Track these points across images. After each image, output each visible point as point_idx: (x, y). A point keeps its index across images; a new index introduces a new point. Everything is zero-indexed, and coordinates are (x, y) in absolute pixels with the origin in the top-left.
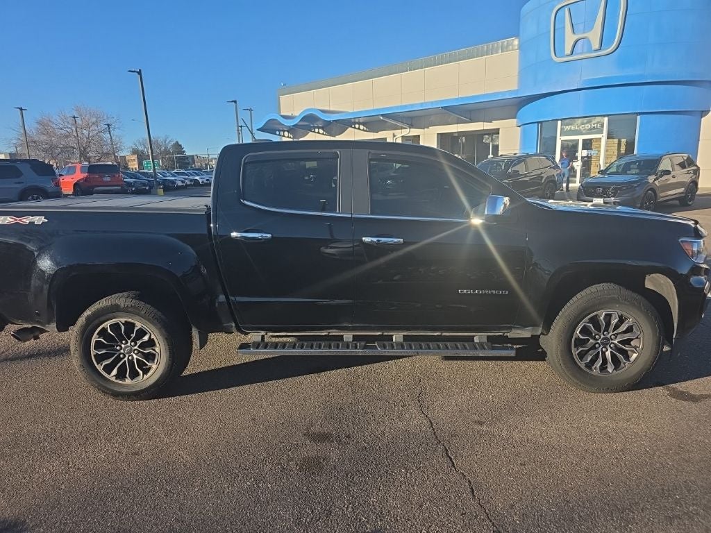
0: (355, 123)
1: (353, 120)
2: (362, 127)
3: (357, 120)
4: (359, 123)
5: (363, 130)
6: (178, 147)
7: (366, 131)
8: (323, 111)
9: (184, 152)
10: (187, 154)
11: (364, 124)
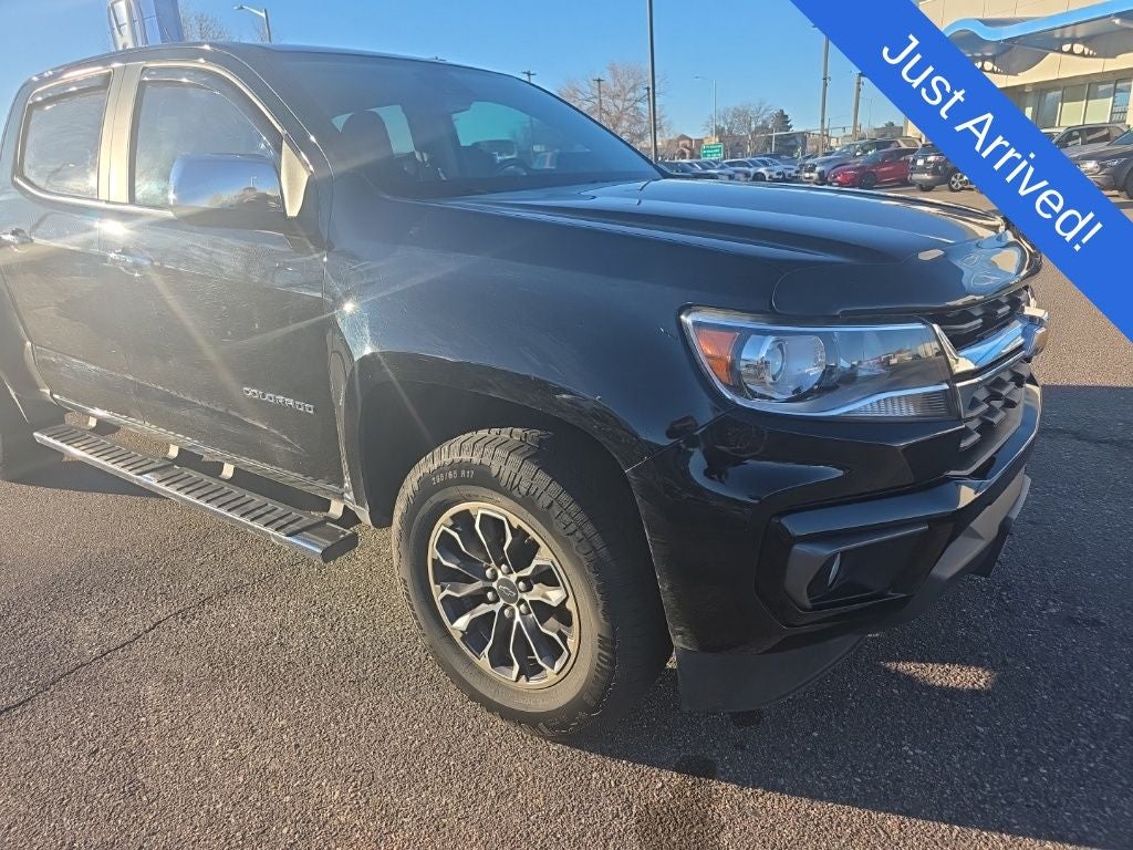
0: (1064, 41)
1: (1057, 35)
2: (1078, 48)
3: (1068, 35)
4: (1074, 40)
5: (1082, 54)
6: (783, 119)
7: (1088, 56)
8: (987, 23)
9: (791, 127)
10: (795, 130)
11: (1085, 41)
